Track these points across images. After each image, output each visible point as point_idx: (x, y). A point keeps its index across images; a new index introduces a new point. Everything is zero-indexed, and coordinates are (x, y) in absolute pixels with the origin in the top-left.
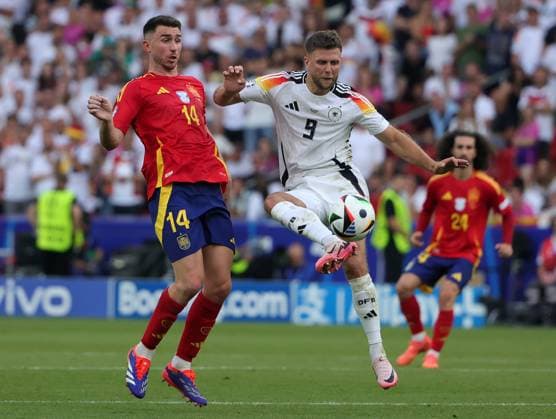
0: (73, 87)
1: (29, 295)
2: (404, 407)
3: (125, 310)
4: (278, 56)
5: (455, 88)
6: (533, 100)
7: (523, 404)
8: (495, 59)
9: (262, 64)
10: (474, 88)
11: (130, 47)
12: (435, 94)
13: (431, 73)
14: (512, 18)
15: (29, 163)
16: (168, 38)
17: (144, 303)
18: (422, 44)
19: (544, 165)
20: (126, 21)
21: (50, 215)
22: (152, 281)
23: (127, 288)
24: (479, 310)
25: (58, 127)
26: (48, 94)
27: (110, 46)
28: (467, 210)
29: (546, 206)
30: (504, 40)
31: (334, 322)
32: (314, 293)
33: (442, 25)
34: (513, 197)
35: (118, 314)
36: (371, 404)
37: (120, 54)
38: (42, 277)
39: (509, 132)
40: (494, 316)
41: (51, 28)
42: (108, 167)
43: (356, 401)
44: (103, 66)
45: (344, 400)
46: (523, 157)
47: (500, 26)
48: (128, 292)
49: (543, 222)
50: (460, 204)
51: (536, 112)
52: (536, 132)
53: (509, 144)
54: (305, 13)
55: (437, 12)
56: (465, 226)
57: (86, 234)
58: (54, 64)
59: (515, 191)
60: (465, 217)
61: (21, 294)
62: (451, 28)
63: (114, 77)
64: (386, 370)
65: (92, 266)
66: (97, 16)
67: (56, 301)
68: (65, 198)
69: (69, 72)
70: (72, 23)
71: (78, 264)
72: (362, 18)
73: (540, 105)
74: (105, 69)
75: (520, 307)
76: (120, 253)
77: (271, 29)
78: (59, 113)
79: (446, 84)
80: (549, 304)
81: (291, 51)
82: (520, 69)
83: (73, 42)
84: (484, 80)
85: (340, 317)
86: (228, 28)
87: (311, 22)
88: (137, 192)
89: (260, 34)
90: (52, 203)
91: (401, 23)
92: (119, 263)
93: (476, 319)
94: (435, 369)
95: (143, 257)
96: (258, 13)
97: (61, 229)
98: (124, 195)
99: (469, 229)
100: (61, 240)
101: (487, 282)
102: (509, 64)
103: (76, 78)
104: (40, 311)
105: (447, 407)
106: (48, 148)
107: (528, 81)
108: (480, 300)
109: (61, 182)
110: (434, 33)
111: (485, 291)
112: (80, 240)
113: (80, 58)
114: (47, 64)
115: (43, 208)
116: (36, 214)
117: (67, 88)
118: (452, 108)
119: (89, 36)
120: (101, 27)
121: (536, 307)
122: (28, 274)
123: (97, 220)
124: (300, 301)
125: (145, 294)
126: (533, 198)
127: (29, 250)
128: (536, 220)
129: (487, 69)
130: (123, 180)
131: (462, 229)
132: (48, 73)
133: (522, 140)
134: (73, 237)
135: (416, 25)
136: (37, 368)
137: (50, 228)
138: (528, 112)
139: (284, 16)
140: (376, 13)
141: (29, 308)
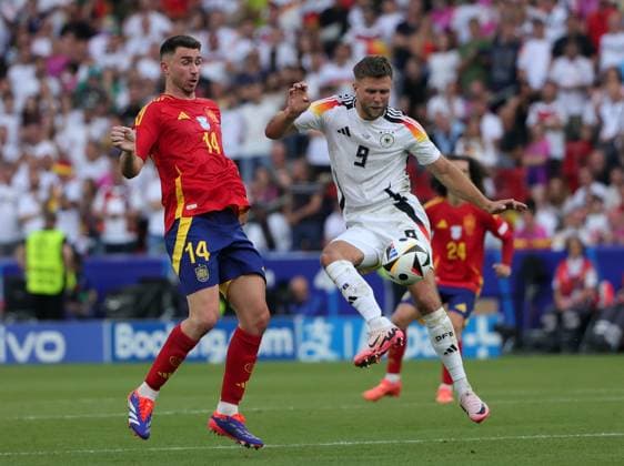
0: (59, 121)
1: (21, 341)
2: (419, 444)
3: (122, 353)
4: (273, 80)
5: (459, 107)
6: (543, 116)
7: (544, 436)
8: (500, 75)
9: (256, 89)
10: (480, 106)
11: (116, 77)
12: (439, 114)
13: (434, 92)
14: (517, 32)
15: (16, 203)
16: (189, 60)
17: (142, 345)
18: (423, 62)
19: (556, 184)
20: (111, 49)
21: (40, 256)
22: (149, 322)
23: (124, 330)
24: (494, 340)
25: (45, 164)
26: (33, 129)
27: (96, 77)
28: (464, 238)
29: (560, 227)
30: (510, 54)
31: (342, 357)
32: (320, 329)
33: (443, 41)
34: (526, 220)
35: (115, 358)
36: (385, 442)
37: (107, 85)
38: (33, 322)
39: (519, 151)
40: (509, 345)
41: (33, 59)
42: (98, 204)
43: (369, 440)
44: (90, 98)
45: (356, 439)
46: (534, 176)
47: (504, 40)
48: (124, 334)
49: (558, 244)
50: (456, 232)
51: (546, 129)
52: (546, 150)
53: (518, 163)
54: (299, 34)
55: (438, 28)
56: (463, 255)
57: (78, 276)
58: (38, 98)
59: (527, 214)
60: (462, 246)
61: (12, 340)
62: (453, 44)
63: (101, 108)
64: (475, 403)
65: (86, 309)
66: (81, 45)
67: (50, 347)
68: (54, 238)
69: (54, 106)
70: (56, 54)
71: (71, 307)
72: (359, 37)
73: (550, 122)
74: (91, 100)
75: (536, 334)
76: (115, 293)
77: (264, 52)
78: (44, 149)
79: (450, 103)
80: (567, 331)
81: (286, 75)
82: (527, 84)
83: (57, 73)
84: (490, 97)
85: (348, 352)
86: (218, 53)
87: (306, 43)
88: (130, 229)
89: (253, 58)
90: (41, 244)
91: (400, 41)
92: (113, 304)
93: (491, 349)
94: (450, 403)
95: (139, 297)
96: (249, 36)
97: (51, 271)
98: (117, 232)
99: (467, 258)
100: (52, 282)
101: (501, 309)
102: (515, 79)
103: (61, 111)
104: (33, 358)
105: (465, 443)
106: (34, 187)
107: (536, 97)
108: (495, 328)
109: (50, 222)
110: (435, 50)
111: (500, 319)
112: (72, 281)
113: (65, 89)
114: (30, 98)
115: (32, 249)
116: (24, 256)
117: (52, 122)
118: (457, 128)
119: (74, 67)
120: (86, 57)
121: (554, 334)
122: (19, 320)
123: (88, 260)
124: (306, 337)
125: (142, 336)
126: (546, 219)
127: (19, 295)
128: (550, 243)
129: (493, 86)
130: (114, 217)
131: (459, 258)
132: (31, 106)
133: (533, 158)
134: (65, 279)
135: (416, 43)
136: (32, 418)
137: (40, 270)
138: (537, 130)
139: (276, 39)
140: (374, 31)
141: (21, 355)
